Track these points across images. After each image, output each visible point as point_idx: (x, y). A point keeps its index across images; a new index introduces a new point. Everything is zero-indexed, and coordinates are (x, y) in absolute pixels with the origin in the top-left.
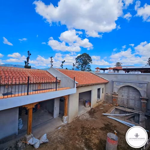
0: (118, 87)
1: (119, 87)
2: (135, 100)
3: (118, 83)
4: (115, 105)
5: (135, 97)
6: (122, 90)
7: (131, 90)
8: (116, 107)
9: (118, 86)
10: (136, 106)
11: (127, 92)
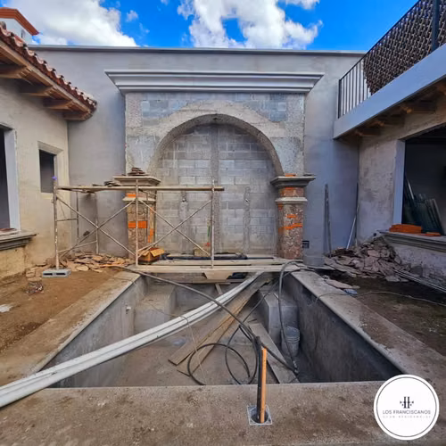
0: (152, 130)
1: (163, 130)
2: (247, 209)
3: (152, 104)
4: (138, 252)
5: (247, 190)
6: (182, 157)
7: (228, 152)
8: (146, 269)
9: (155, 123)
10: (253, 238)
11: (206, 164)
